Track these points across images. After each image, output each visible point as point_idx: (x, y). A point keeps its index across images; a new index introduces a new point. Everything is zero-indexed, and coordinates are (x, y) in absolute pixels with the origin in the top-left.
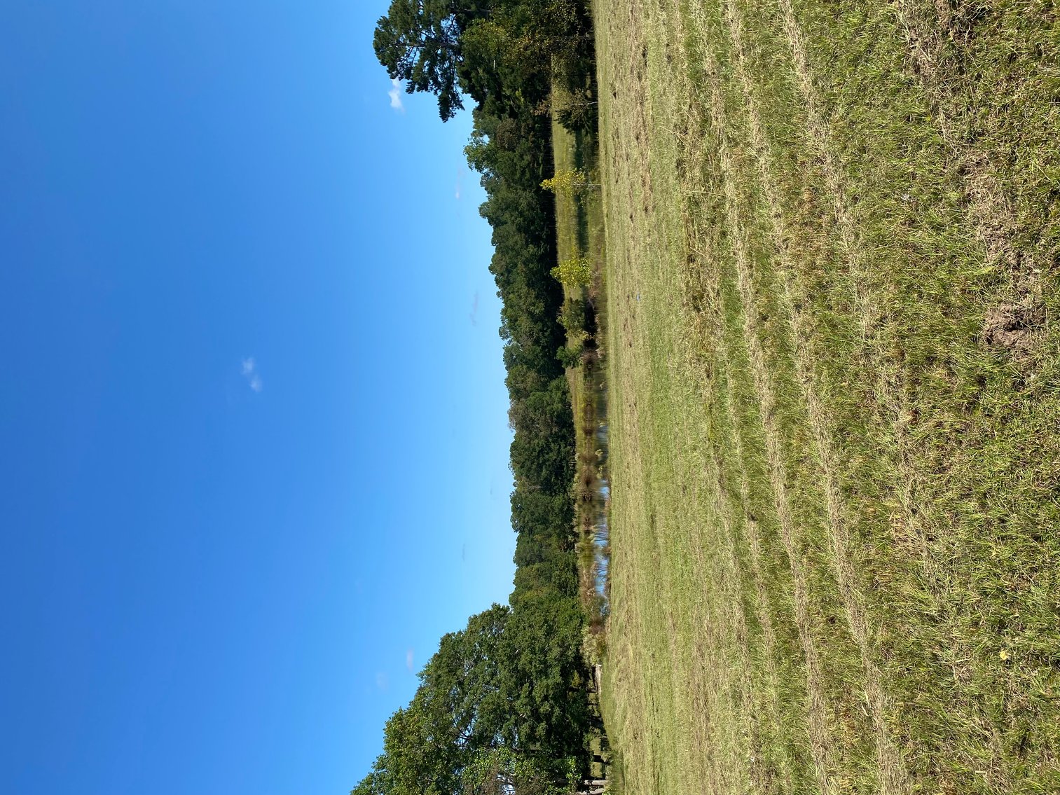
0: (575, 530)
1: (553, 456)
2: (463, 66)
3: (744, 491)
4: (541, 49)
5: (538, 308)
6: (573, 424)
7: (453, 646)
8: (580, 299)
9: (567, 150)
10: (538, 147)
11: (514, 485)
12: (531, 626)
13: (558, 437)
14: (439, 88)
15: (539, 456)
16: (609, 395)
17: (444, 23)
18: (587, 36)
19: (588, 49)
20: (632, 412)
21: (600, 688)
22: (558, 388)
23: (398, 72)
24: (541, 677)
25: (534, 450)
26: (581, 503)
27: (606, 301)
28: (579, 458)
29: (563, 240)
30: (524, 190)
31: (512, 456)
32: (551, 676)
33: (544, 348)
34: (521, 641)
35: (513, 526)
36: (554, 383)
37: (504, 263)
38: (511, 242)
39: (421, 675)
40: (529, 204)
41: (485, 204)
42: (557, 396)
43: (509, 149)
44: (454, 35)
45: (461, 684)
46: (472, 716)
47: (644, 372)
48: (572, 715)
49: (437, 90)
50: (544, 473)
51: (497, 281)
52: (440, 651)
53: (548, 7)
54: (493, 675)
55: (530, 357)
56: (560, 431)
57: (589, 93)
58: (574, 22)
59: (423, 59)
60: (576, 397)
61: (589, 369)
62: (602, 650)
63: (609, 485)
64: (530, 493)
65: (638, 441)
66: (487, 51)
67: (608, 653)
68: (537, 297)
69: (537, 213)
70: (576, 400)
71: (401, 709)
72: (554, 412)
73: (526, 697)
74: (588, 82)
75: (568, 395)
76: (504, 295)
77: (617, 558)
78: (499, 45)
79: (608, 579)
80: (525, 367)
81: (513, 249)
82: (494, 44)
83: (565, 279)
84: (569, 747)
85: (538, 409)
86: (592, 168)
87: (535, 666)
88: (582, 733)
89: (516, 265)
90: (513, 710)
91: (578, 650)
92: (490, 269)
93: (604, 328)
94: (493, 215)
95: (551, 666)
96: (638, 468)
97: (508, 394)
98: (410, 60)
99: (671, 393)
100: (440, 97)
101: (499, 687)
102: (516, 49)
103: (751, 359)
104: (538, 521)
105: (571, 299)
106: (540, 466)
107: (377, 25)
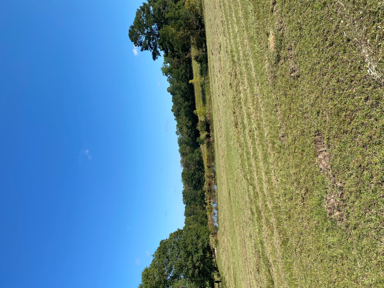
0: (206, 202)
1: (197, 176)
2: (160, 41)
3: (249, 178)
4: (187, 35)
5: (189, 124)
6: (203, 164)
7: (164, 244)
8: (204, 120)
9: (197, 69)
10: (187, 67)
11: (183, 187)
12: (191, 236)
13: (198, 169)
14: (152, 49)
15: (192, 177)
16: (215, 154)
17: (153, 27)
18: (203, 30)
19: (203, 35)
20: (222, 159)
21: (216, 256)
22: (198, 152)
23: (138, 44)
24: (196, 253)
25: (190, 174)
26: (207, 192)
27: (213, 121)
28: (206, 176)
29: (198, 100)
30: (183, 82)
31: (182, 177)
32: (199, 253)
33: (192, 138)
34: (188, 241)
35: (184, 202)
36: (196, 150)
37: (176, 108)
38: (179, 101)
39: (153, 256)
40: (185, 87)
41: (169, 87)
42: (197, 155)
43: (177, 68)
44: (156, 30)
45: (167, 258)
46: (172, 269)
47: (225, 145)
48: (207, 266)
49: (151, 50)
50: (194, 182)
51: (174, 115)
52: (160, 246)
53: (189, 21)
54: (179, 254)
55: (187, 141)
56: (199, 167)
57: (204, 50)
58: (198, 26)
59: (146, 40)
60: (204, 155)
61: (208, 145)
62: (217, 242)
63: (217, 185)
64: (189, 190)
65: (224, 168)
66: (168, 36)
67: (218, 243)
68: (189, 120)
69: (188, 90)
70: (204, 156)
71: (147, 267)
72: (197, 161)
73: (190, 261)
74: (204, 46)
75: (201, 154)
76: (177, 119)
77: (220, 210)
78: (173, 34)
79: (218, 218)
80: (186, 145)
81: (180, 103)
82: (171, 34)
83: (199, 114)
84: (207, 277)
85: (191, 160)
86: (207, 75)
87: (193, 249)
88: (211, 272)
89: (181, 109)
90: (186, 266)
91: (208, 243)
92: (172, 110)
93: (213, 131)
94: (172, 91)
95: (199, 249)
96: (225, 177)
97: (180, 155)
98: (141, 40)
99: (232, 152)
100: (152, 53)
101: (181, 258)
102: (178, 35)
103: (248, 142)
104: (192, 200)
105: (201, 121)
106: (192, 180)
107: (130, 28)
